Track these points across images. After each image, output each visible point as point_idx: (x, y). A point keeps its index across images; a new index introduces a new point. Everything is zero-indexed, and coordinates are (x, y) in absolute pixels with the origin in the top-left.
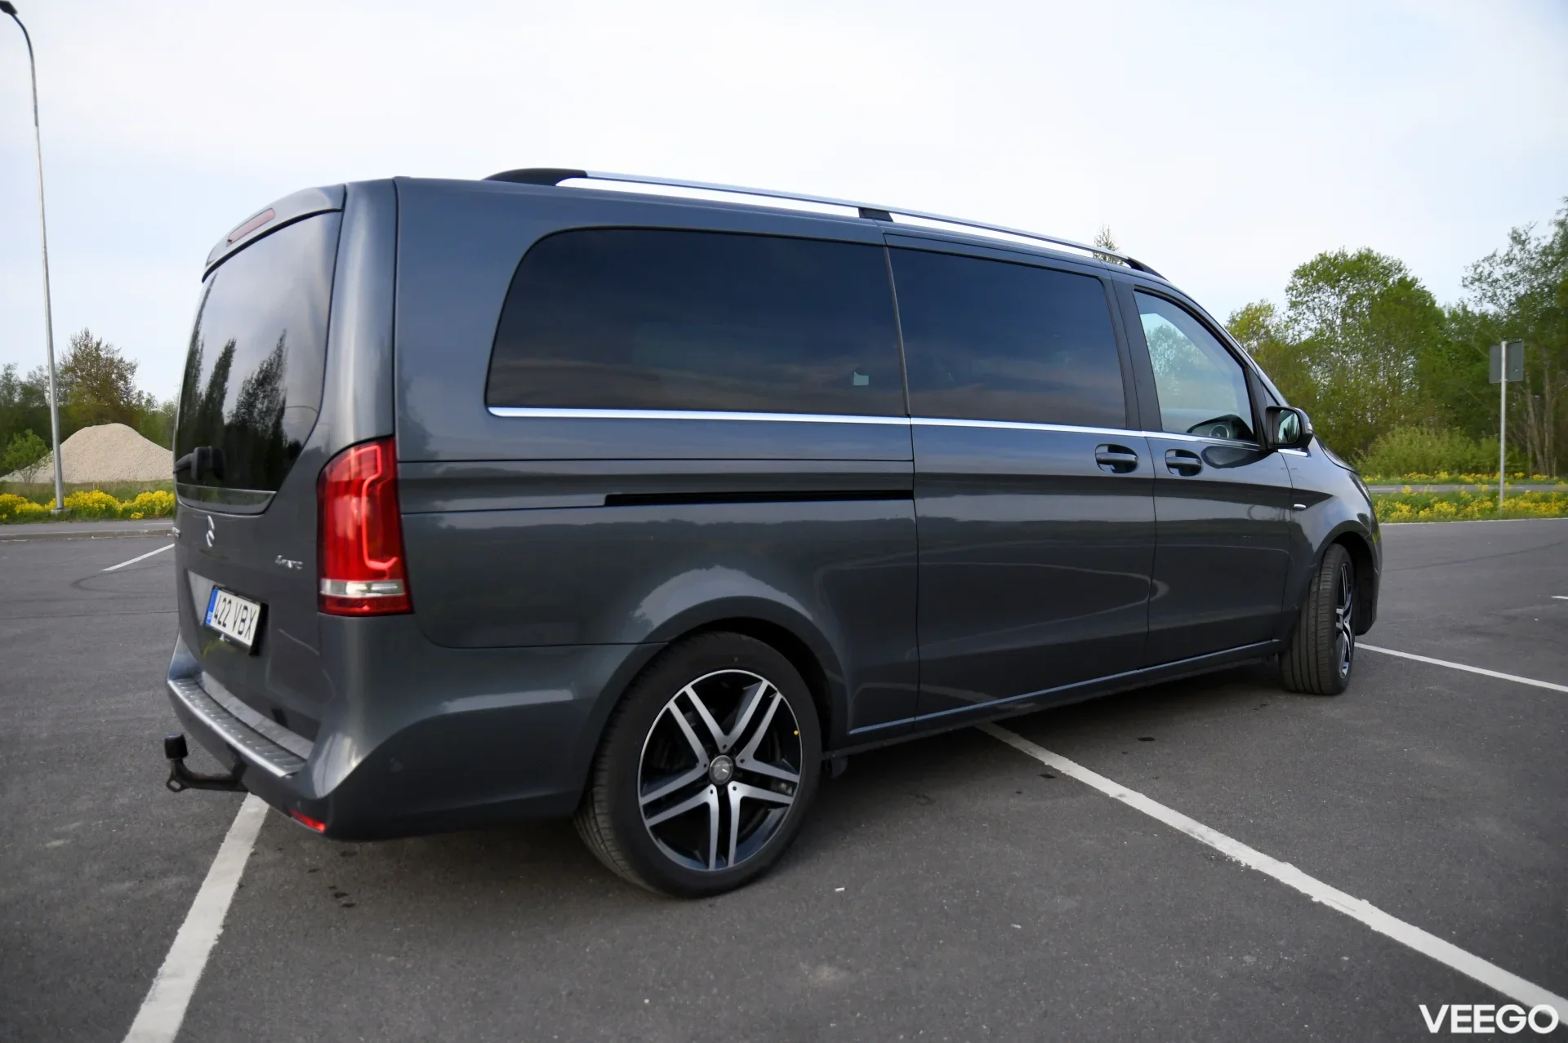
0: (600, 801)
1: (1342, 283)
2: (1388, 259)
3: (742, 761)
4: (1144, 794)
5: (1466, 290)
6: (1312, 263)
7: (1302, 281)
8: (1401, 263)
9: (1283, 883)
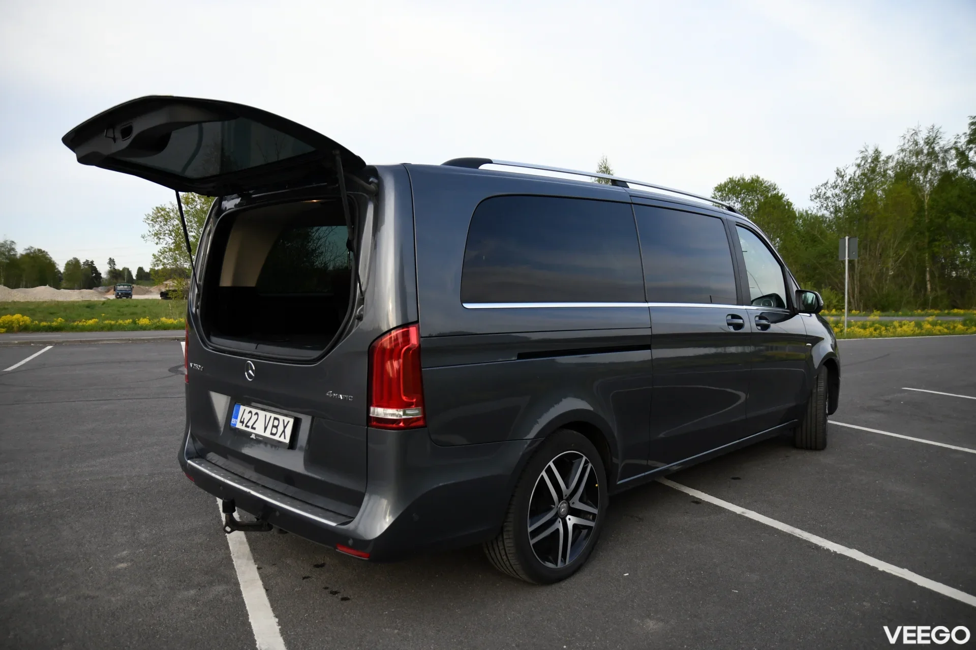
0: (508, 531)
1: (743, 195)
2: (768, 182)
3: (573, 503)
4: (755, 511)
5: (812, 202)
6: (725, 183)
7: (720, 193)
8: (775, 185)
9: (858, 561)
